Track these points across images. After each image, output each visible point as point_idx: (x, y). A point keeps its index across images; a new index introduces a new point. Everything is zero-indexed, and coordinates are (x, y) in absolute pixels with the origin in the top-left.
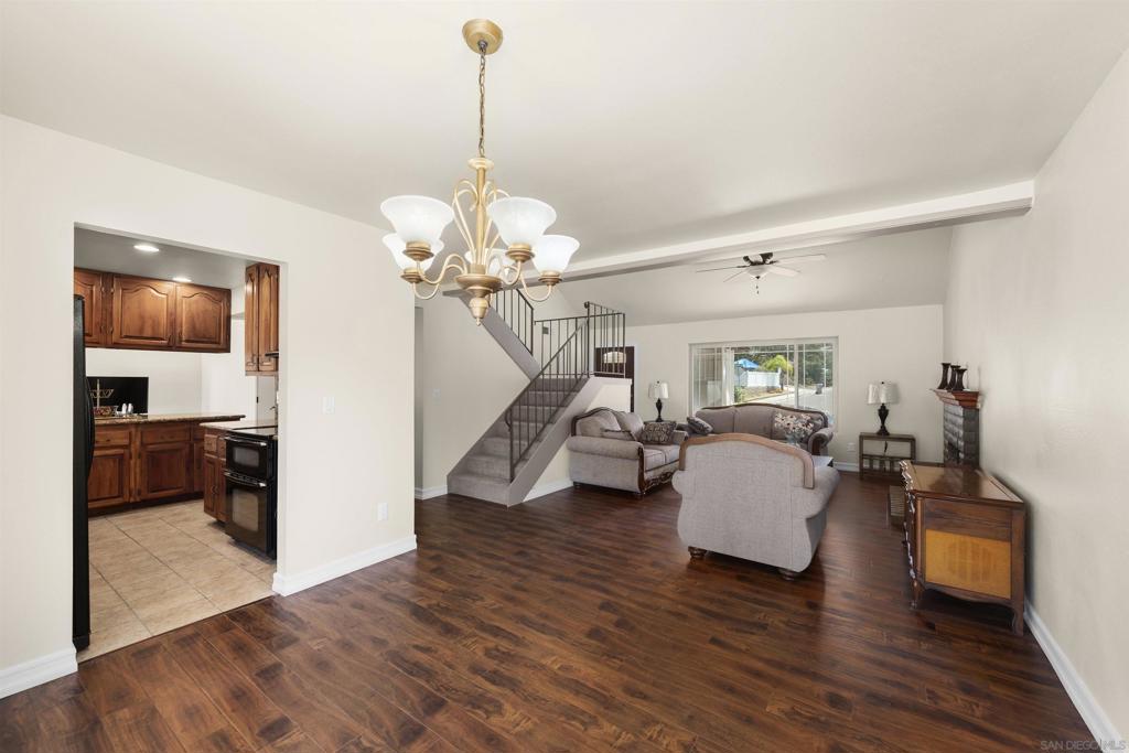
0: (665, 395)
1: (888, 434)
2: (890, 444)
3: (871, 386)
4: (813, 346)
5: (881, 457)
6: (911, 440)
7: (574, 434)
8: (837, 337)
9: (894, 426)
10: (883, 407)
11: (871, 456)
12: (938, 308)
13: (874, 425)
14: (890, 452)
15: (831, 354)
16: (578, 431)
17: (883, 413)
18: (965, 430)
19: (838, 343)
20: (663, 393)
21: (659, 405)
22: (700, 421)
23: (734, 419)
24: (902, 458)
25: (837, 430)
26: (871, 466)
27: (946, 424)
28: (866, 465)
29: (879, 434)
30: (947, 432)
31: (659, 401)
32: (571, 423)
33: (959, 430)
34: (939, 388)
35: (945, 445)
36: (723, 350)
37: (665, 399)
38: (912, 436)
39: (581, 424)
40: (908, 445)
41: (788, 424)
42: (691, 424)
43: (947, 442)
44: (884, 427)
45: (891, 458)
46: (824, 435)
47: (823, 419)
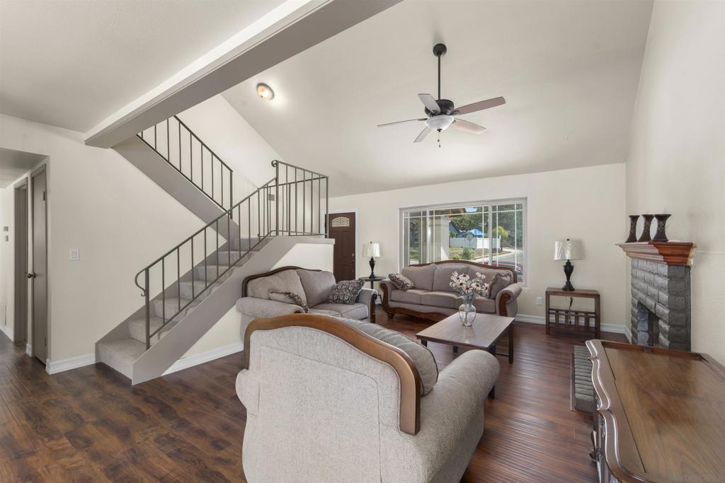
0: (377, 254)
1: (573, 290)
2: (575, 299)
3: (556, 243)
4: (505, 207)
5: (567, 312)
6: (596, 296)
7: (245, 294)
8: (526, 199)
9: (578, 281)
10: (568, 263)
11: (557, 311)
12: (621, 167)
13: (561, 282)
14: (575, 307)
15: (521, 213)
16: (250, 292)
17: (569, 269)
19: (526, 203)
20: (376, 252)
21: (372, 263)
22: (402, 277)
23: (433, 275)
24: (587, 313)
25: (526, 286)
26: (557, 319)
27: (635, 281)
28: (552, 318)
29: (564, 289)
30: (635, 291)
31: (372, 259)
32: (243, 284)
33: (660, 293)
34: (627, 242)
35: (633, 304)
36: (428, 213)
37: (377, 258)
38: (596, 291)
39: (251, 285)
40: (592, 300)
41: (461, 284)
42: (393, 280)
43: (636, 301)
44: (570, 283)
45: (577, 312)
46: (511, 292)
47: (512, 274)
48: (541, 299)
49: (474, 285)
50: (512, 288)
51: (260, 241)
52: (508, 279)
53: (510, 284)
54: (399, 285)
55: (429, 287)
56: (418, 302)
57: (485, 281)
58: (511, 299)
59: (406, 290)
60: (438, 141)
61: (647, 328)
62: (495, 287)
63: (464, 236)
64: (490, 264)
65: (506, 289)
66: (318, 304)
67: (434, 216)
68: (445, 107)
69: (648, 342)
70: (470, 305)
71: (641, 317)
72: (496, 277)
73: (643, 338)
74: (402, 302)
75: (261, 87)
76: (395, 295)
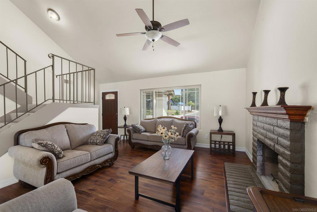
1: (223, 131)
2: (223, 136)
3: (215, 108)
4: (191, 90)
5: (220, 142)
6: (233, 134)
7: (16, 144)
8: (201, 85)
10: (220, 117)
11: (215, 142)
13: (216, 127)
14: (223, 140)
15: (198, 92)
16: (19, 142)
17: (220, 120)
18: (291, 141)
19: (201, 88)
20: (127, 112)
21: (125, 118)
22: (139, 126)
23: (156, 124)
24: (229, 142)
25: (200, 129)
26: (215, 146)
27: (256, 128)
28: (213, 145)
29: (218, 131)
30: (256, 133)
31: (125, 116)
32: (15, 135)
33: (279, 138)
34: (251, 107)
35: (254, 140)
36: (154, 92)
37: (128, 115)
38: (233, 131)
39: (22, 136)
40: (231, 136)
41: (162, 133)
42: (134, 128)
43: (256, 139)
44: (221, 127)
45: (224, 142)
46: (193, 134)
47: (194, 123)
48: (207, 135)
49: (169, 134)
50: (193, 131)
51: (37, 106)
52: (192, 126)
53: (193, 129)
54: (137, 130)
55: (153, 131)
56: (147, 140)
57: (177, 131)
58: (193, 137)
59: (141, 133)
60: (153, 47)
61: (262, 154)
62: (185, 131)
63: (176, 105)
64: (184, 118)
65: (191, 132)
66: (80, 146)
67: (157, 94)
68: (155, 26)
69: (262, 161)
70: (168, 146)
71: (259, 148)
72: (186, 126)
73: (260, 159)
74: (139, 140)
75: (50, 12)
76: (135, 136)
